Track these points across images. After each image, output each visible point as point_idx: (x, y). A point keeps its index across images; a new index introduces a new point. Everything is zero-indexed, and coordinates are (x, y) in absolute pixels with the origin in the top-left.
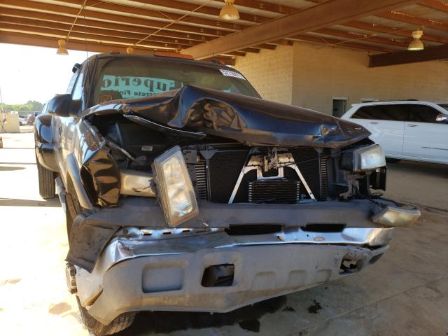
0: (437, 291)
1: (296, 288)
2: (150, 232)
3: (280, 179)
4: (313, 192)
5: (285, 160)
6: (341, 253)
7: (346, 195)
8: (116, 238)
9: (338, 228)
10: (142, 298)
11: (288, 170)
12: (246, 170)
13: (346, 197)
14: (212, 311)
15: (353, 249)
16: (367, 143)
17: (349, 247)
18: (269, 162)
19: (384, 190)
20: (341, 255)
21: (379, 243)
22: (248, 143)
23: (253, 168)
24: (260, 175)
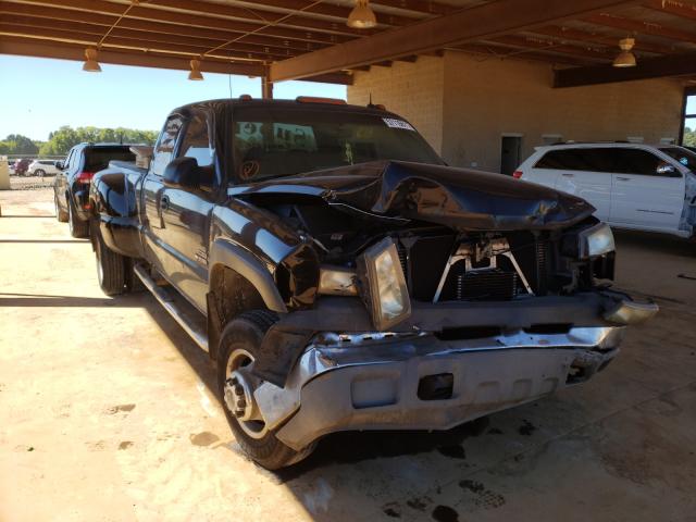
0: (673, 404)
1: (517, 401)
2: (350, 337)
3: (493, 270)
4: (531, 285)
5: (498, 247)
6: (570, 358)
7: (570, 288)
8: (313, 346)
9: (564, 328)
10: (352, 415)
11: (502, 259)
12: (454, 260)
13: (569, 291)
14: (431, 428)
15: (583, 353)
16: (591, 222)
17: (578, 350)
18: (481, 250)
19: (612, 278)
20: (569, 362)
21: (611, 345)
22: (458, 228)
23: (462, 258)
24: (468, 266)
